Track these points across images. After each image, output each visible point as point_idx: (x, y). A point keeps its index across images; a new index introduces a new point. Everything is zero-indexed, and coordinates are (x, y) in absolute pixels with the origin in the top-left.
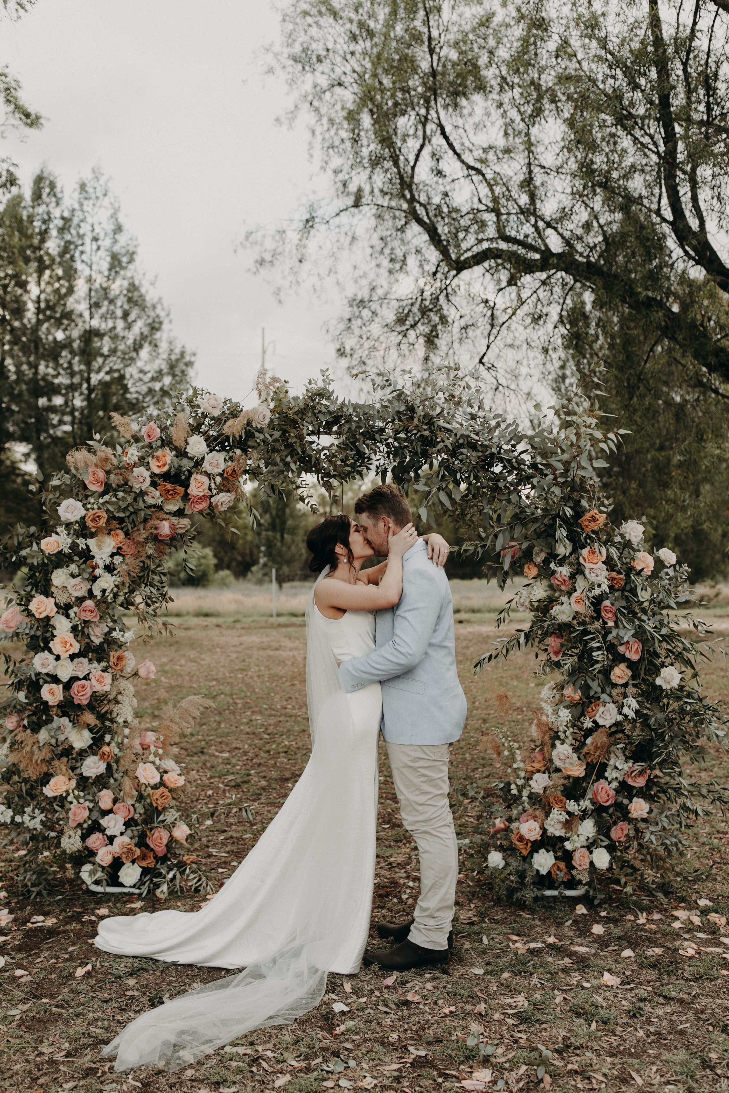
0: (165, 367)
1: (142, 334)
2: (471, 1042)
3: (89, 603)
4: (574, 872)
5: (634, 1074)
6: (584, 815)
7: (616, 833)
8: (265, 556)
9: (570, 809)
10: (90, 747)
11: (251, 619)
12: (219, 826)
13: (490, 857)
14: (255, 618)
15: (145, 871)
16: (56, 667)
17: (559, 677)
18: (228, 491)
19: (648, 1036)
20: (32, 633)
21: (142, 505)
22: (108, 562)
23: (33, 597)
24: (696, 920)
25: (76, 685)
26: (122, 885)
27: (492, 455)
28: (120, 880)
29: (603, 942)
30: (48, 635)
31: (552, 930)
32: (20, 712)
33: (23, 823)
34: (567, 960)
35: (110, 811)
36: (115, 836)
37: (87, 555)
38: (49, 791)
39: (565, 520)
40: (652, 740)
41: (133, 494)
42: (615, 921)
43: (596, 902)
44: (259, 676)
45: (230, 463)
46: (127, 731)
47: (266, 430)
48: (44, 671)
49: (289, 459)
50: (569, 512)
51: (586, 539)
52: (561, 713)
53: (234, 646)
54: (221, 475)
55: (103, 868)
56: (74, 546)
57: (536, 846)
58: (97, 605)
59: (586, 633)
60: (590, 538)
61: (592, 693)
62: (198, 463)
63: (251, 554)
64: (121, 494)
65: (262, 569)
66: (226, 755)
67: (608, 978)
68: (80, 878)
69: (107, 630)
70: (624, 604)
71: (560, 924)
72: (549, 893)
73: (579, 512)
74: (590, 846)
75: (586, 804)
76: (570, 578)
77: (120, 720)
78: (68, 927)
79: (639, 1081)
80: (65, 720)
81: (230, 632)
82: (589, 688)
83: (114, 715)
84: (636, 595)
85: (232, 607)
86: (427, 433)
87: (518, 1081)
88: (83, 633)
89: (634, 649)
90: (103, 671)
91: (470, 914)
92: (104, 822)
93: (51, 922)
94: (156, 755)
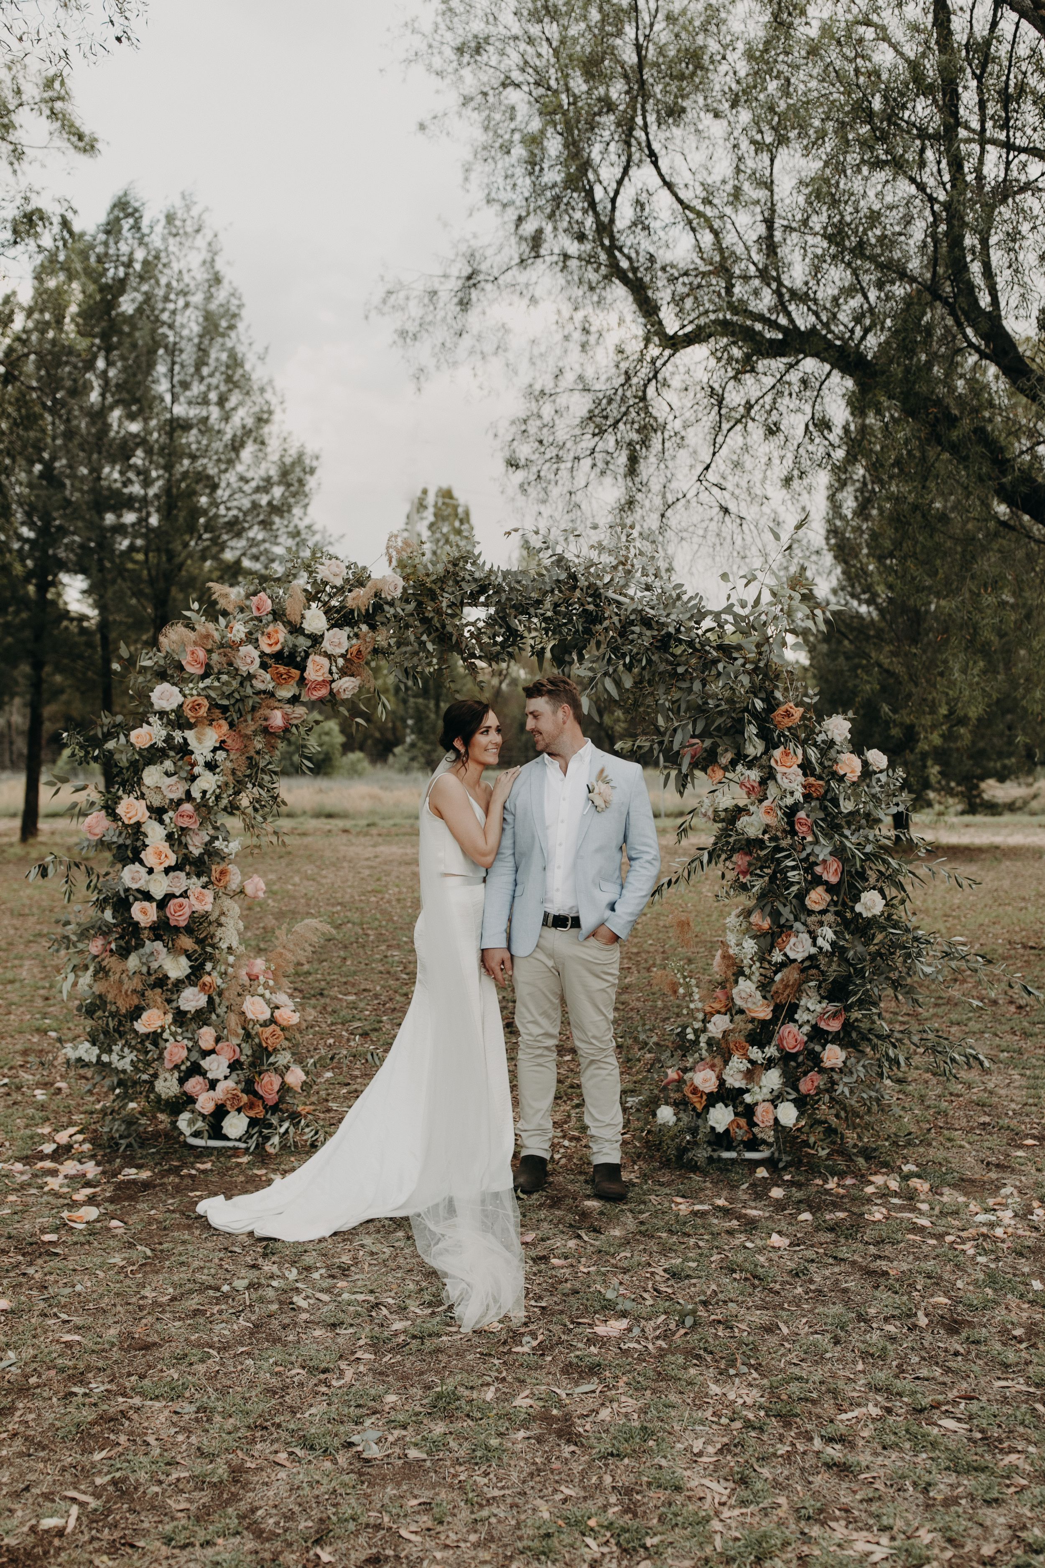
0: (274, 472)
1: (244, 427)
2: (610, 1295)
3: (187, 807)
4: (755, 1130)
5: (781, 1325)
6: (770, 1063)
7: (806, 1085)
8: (413, 732)
9: (753, 1056)
10: (188, 977)
11: (391, 822)
12: (341, 1078)
13: (658, 1112)
14: (397, 821)
15: (253, 1122)
16: (148, 882)
17: (745, 901)
18: (352, 675)
19: (807, 1293)
20: (121, 841)
21: (249, 691)
22: (209, 759)
23: (120, 798)
24: (894, 1185)
25: (173, 902)
26: (226, 1138)
27: (669, 634)
28: (224, 1131)
29: (779, 1206)
30: (139, 844)
31: (725, 1193)
32: (105, 934)
33: (110, 1063)
34: (735, 1222)
35: (212, 1052)
36: (218, 1081)
37: (184, 750)
38: (143, 1026)
39: (755, 714)
40: (850, 976)
41: (239, 678)
42: (799, 1185)
43: (781, 1165)
44: (398, 900)
45: (354, 641)
46: (231, 959)
47: (397, 603)
48: (134, 886)
49: (424, 638)
50: (759, 704)
51: (779, 736)
52: (745, 945)
53: (367, 859)
54: (343, 656)
55: (204, 1117)
56: (169, 739)
57: (712, 1099)
58: (197, 808)
59: (778, 849)
60: (785, 736)
61: (782, 921)
62: (316, 640)
63: (394, 729)
64: (224, 678)
65: (408, 751)
66: (352, 998)
67: (776, 1240)
68: (177, 1128)
69: (207, 838)
70: (822, 815)
71: (734, 1187)
72: (726, 1155)
73: (772, 705)
74: (775, 1100)
75: (771, 1051)
76: (760, 783)
77: (224, 945)
78: (165, 1180)
79: (785, 1331)
80: (158, 945)
81: (362, 839)
82: (780, 914)
83: (216, 940)
84: (837, 806)
85: (366, 805)
86: (591, 607)
87: (655, 1329)
88: (180, 843)
89: (832, 870)
90: (203, 887)
91: (632, 1176)
92: (205, 1063)
93: (145, 1175)
94: (266, 986)
